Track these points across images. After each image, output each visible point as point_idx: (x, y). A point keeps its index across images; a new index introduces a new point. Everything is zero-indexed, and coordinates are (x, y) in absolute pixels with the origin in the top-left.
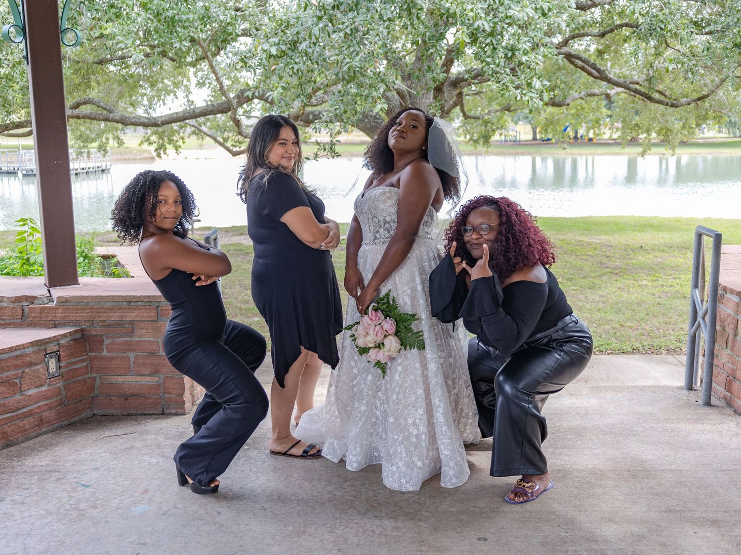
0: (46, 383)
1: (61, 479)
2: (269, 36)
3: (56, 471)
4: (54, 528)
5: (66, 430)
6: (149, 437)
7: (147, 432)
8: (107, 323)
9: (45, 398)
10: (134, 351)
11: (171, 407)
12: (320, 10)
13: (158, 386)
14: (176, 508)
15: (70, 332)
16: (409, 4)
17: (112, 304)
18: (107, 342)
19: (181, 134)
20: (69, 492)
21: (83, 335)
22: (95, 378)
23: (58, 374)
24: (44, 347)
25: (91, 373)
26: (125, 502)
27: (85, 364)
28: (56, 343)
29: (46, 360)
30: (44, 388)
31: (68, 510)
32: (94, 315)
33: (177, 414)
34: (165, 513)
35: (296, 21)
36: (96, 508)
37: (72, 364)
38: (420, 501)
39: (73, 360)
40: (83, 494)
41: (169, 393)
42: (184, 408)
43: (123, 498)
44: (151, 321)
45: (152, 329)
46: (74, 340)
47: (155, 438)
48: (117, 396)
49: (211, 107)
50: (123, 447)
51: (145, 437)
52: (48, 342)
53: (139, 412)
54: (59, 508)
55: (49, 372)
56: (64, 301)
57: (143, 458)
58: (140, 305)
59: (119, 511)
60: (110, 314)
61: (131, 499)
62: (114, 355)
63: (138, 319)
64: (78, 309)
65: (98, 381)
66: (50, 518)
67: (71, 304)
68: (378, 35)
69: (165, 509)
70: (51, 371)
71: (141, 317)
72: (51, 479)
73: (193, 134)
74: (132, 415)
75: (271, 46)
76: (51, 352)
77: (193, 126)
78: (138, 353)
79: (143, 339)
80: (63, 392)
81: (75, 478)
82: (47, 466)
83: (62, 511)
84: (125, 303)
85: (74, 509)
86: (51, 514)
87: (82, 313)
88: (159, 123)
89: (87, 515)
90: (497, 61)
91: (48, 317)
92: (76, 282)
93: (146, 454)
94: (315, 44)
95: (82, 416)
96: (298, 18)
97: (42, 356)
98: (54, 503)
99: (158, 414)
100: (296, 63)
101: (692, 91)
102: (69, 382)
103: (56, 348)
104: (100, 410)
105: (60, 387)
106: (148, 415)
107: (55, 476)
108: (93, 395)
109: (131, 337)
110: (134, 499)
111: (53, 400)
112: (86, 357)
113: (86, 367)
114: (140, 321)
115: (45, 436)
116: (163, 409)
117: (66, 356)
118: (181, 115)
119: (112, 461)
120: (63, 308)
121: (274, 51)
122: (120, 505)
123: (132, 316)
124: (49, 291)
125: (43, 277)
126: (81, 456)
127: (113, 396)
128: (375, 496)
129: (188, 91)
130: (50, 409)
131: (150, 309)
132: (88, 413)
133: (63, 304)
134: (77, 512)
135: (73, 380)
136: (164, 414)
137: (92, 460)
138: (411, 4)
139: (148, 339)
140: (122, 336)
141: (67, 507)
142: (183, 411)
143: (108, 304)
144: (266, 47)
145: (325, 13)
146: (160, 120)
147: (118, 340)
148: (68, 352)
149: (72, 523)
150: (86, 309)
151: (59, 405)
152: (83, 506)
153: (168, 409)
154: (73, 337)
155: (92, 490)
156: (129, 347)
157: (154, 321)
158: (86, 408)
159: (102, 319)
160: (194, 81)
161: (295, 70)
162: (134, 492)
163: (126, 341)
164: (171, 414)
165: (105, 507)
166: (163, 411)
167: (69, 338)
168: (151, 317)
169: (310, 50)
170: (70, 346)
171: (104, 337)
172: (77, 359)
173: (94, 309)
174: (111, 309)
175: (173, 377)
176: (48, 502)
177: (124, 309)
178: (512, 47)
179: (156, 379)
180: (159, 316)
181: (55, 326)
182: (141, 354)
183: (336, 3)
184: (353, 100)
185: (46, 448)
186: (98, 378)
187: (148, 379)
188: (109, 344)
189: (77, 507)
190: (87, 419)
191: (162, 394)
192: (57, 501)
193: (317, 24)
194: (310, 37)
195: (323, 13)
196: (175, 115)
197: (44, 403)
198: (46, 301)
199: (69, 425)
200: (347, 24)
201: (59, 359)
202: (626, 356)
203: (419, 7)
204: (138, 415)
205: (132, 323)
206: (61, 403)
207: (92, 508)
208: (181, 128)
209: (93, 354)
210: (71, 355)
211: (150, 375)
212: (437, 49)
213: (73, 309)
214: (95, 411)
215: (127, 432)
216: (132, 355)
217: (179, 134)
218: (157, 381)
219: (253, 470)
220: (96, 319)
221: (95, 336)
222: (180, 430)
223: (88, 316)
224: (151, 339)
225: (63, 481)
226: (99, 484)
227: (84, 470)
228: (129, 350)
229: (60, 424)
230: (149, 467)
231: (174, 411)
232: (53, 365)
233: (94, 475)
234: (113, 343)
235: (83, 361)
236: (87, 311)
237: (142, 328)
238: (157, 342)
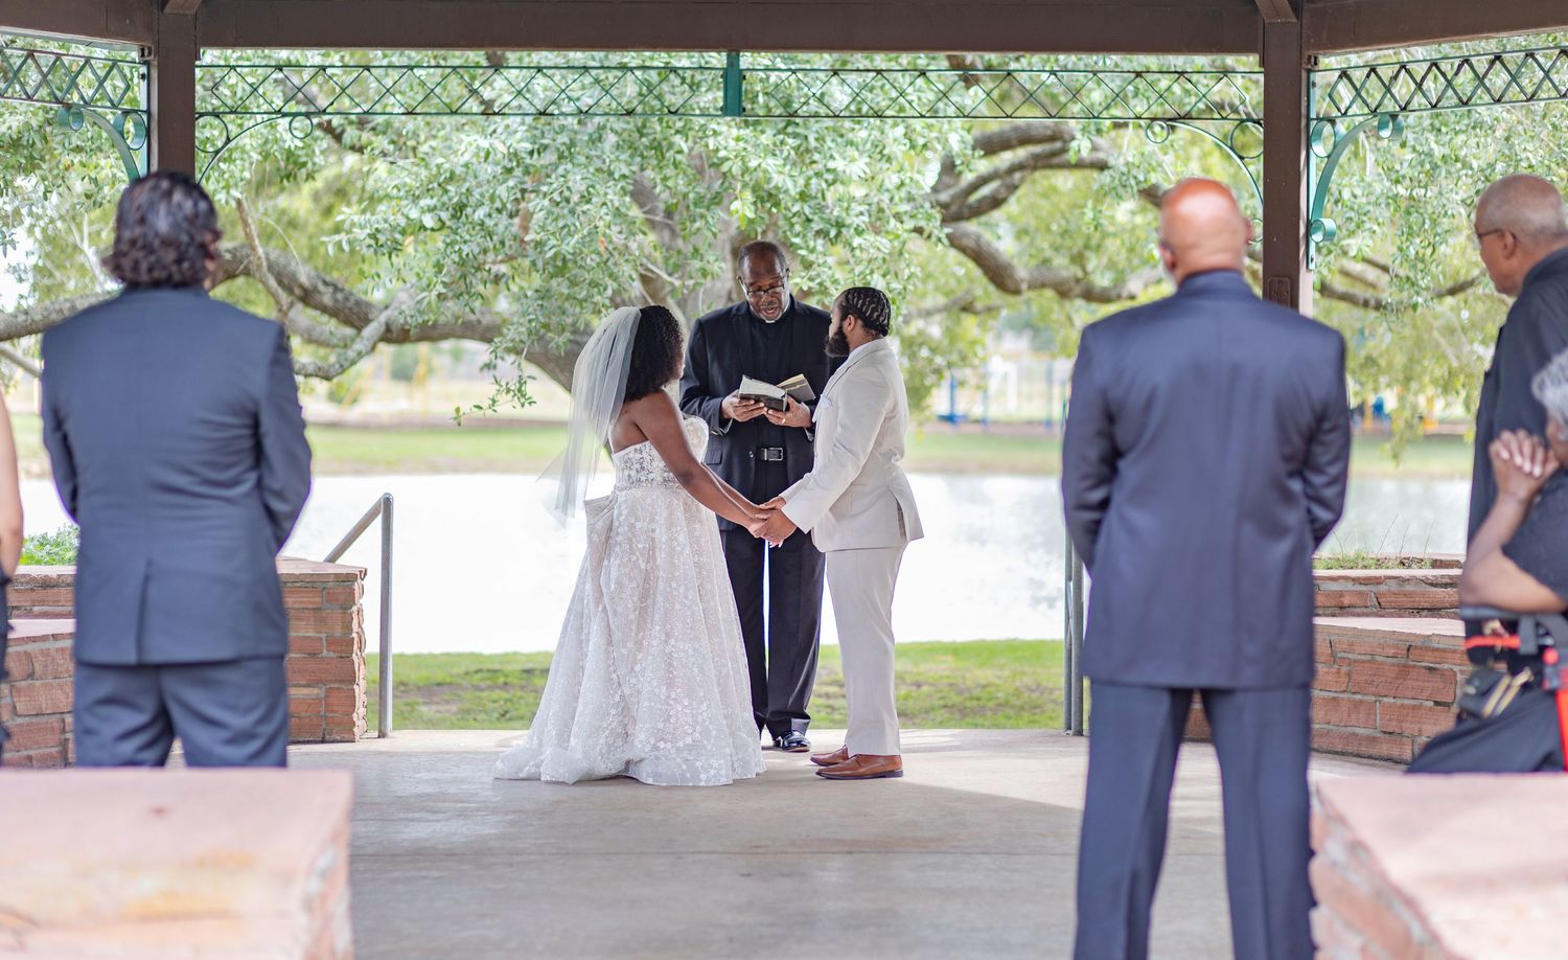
2: (417, 193)
11: (335, 729)
12: (510, 160)
13: (317, 699)
16: (660, 144)
33: (342, 742)
35: (464, 169)
41: (332, 711)
42: (352, 733)
44: (314, 609)
45: (315, 620)
58: (301, 586)
63: (297, 605)
68: (604, 204)
71: (301, 602)
75: (423, 212)
79: (301, 634)
90: (812, 244)
94: (499, 211)
96: (466, 165)
99: (316, 742)
100: (465, 242)
106: (302, 742)
114: (299, 608)
116: (324, 734)
121: (429, 221)
131: (314, 590)
136: (325, 741)
138: (664, 143)
139: (308, 634)
142: (352, 737)
144: (414, 214)
145: (518, 166)
153: (330, 734)
157: (318, 609)
161: (464, 253)
164: (333, 742)
166: (323, 737)
168: (314, 603)
169: (490, 223)
175: (341, 689)
178: (837, 223)
179: (316, 691)
180: (325, 603)
182: (297, 655)
183: (536, 147)
184: (560, 308)
187: (306, 691)
191: (323, 713)
193: (505, 181)
194: (492, 199)
195: (515, 164)
200: (555, 186)
203: (676, 148)
211: (308, 686)
212: (707, 222)
218: (318, 695)
224: (312, 634)
231: (338, 738)
237: (299, 619)
238: (321, 639)
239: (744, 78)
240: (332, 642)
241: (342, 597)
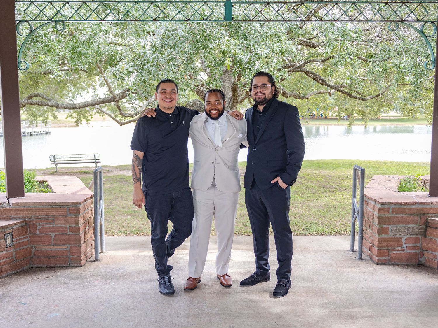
0: (5, 250)
1: (11, 300)
3: (8, 297)
4: (6, 325)
5: (15, 275)
6: (61, 279)
7: (60, 276)
8: (40, 216)
9: (4, 258)
10: (54, 232)
11: (74, 262)
13: (67, 251)
14: (72, 314)
15: (19, 222)
17: (42, 207)
18: (39, 227)
19: (91, 113)
20: (15, 307)
21: (26, 223)
22: (33, 247)
23: (12, 245)
24: (4, 230)
25: (30, 244)
26: (45, 312)
27: (27, 240)
28: (11, 228)
29: (5, 237)
30: (4, 253)
31: (14, 316)
32: (32, 213)
33: (77, 267)
34: (66, 317)
36: (29, 315)
37: (20, 239)
38: (202, 309)
39: (20, 238)
40: (23, 308)
41: (73, 255)
42: (81, 263)
43: (44, 309)
44: (64, 216)
45: (64, 221)
46: (21, 226)
47: (64, 279)
48: (44, 257)
49: (107, 99)
50: (46, 284)
51: (59, 279)
52: (7, 228)
53: (56, 266)
54: (9, 315)
55: (6, 244)
56: (16, 205)
57: (56, 289)
58: (58, 208)
59: (42, 316)
60: (40, 212)
61: (48, 310)
62: (43, 234)
63: (57, 215)
64: (23, 210)
65: (34, 249)
66: (4, 320)
67: (20, 207)
69: (66, 315)
70: (8, 244)
71: (58, 214)
72: (5, 301)
73: (97, 113)
74: (52, 267)
76: (8, 233)
77: (98, 108)
78: (57, 234)
79: (59, 226)
80: (14, 255)
81: (19, 300)
82: (4, 294)
83: (10, 316)
84: (50, 206)
85: (17, 316)
86: (4, 318)
87: (26, 212)
88: (77, 107)
89: (24, 318)
91: (7, 214)
92: (23, 195)
93: (58, 287)
95: (25, 268)
97: (3, 235)
98: (6, 313)
99: (66, 267)
101: (374, 92)
102: (18, 249)
103: (11, 231)
104: (35, 265)
105: (12, 252)
106: (61, 267)
107: (8, 299)
108: (31, 257)
109: (52, 224)
110: (50, 310)
111: (8, 259)
112: (27, 236)
113: (27, 241)
114: (57, 216)
115: (4, 279)
116: (69, 264)
117: (16, 235)
118: (90, 103)
119: (40, 291)
120: (15, 209)
122: (43, 313)
123: (54, 213)
124: (8, 200)
125: (5, 193)
126: (23, 289)
127: (42, 257)
128: (179, 306)
129: (95, 89)
130: (7, 264)
131: (63, 209)
132: (28, 266)
133: (15, 207)
134: (19, 317)
135: (20, 248)
136: (70, 267)
137: (29, 291)
139: (62, 226)
140: (48, 224)
141: (14, 314)
142: (80, 265)
143: (40, 207)
146: (78, 105)
147: (45, 226)
148: (17, 233)
149: (16, 323)
150: (28, 210)
151: (12, 262)
152: (22, 314)
153: (72, 264)
154: (20, 225)
155: (27, 306)
156: (52, 230)
157: (66, 216)
158: (27, 264)
159: (37, 215)
160: (98, 83)
162: (50, 307)
163: (50, 227)
164: (74, 267)
165: (34, 314)
166: (69, 265)
167: (18, 225)
168: (64, 213)
170: (18, 230)
171: (38, 225)
172: (23, 237)
173: (32, 210)
174: (42, 209)
175: (75, 246)
176: (3, 312)
177: (49, 209)
179: (66, 247)
180: (68, 213)
181: (10, 219)
182: (59, 234)
185: (4, 285)
186: (34, 247)
187: (62, 247)
188: (40, 229)
189: (19, 315)
190: (27, 270)
191: (69, 256)
192: (8, 312)
196: (87, 103)
197: (3, 261)
198: (6, 205)
199: (17, 273)
201: (12, 237)
202: (331, 236)
204: (55, 267)
205: (53, 217)
206: (13, 261)
207: (27, 315)
208: (91, 110)
209: (32, 234)
210: (19, 235)
211: (63, 245)
213: (21, 210)
214: (32, 266)
215: (49, 276)
216: (53, 235)
217: (89, 113)
218: (66, 249)
219: (115, 294)
220: (33, 215)
221: (33, 224)
222: (78, 275)
223: (29, 214)
224: (64, 226)
225: (12, 302)
226: (32, 303)
227: (24, 296)
228: (52, 232)
229: (12, 272)
230: (59, 294)
231: (75, 265)
232: (9, 240)
233: (29, 298)
234: (43, 228)
235: (26, 238)
236: (29, 211)
237: (58, 220)
238: (67, 227)
239: (233, 6)
240: (71, 229)
241: (75, 211)
